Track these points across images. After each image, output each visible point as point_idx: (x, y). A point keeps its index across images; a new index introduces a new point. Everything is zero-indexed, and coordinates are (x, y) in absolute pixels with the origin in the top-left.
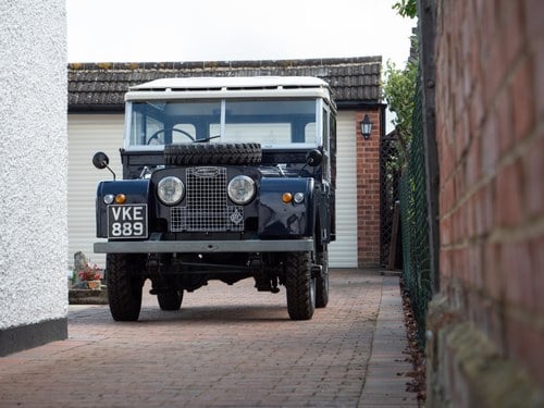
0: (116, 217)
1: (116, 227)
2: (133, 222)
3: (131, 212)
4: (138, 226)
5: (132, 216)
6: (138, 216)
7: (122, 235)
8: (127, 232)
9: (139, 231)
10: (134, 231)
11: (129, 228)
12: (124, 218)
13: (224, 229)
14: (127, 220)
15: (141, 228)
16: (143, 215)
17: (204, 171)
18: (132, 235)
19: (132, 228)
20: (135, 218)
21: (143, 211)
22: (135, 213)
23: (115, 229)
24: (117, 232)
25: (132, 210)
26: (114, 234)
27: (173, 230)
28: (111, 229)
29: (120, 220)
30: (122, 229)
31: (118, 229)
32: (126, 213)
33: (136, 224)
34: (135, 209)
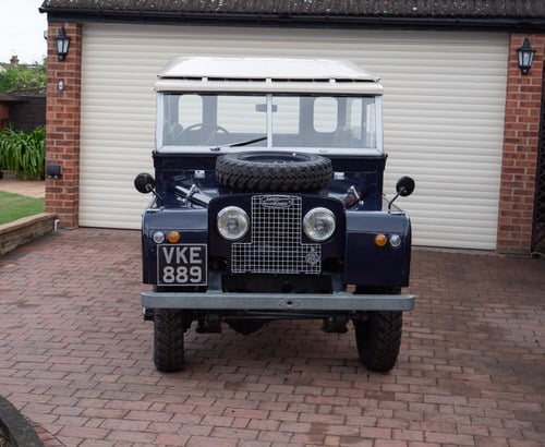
0: (169, 262)
1: (168, 271)
2: (189, 266)
3: (187, 254)
4: (196, 271)
5: (188, 259)
6: (195, 258)
7: (175, 282)
8: (182, 278)
9: (196, 277)
10: (190, 276)
11: (184, 274)
12: (178, 262)
13: (297, 272)
14: (182, 264)
15: (199, 274)
16: (202, 256)
17: (274, 201)
18: (189, 282)
19: (188, 273)
20: (192, 261)
21: (202, 253)
22: (192, 255)
23: (167, 274)
24: (169, 278)
25: (188, 251)
26: (165, 280)
27: (234, 271)
28: (162, 274)
29: (174, 264)
30: (175, 274)
31: (171, 274)
32: (180, 254)
33: (192, 268)
34: (192, 249)
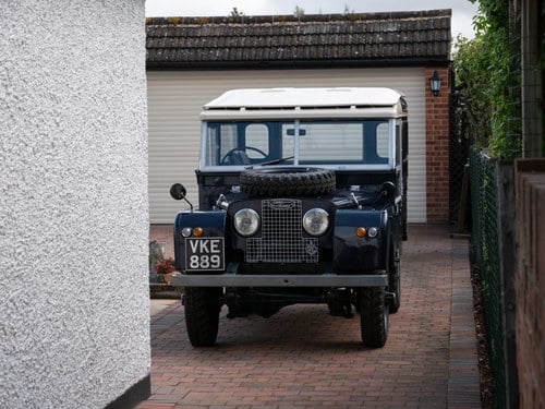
0: (194, 250)
1: (194, 260)
2: (210, 255)
3: (209, 245)
4: (215, 259)
5: (209, 249)
6: (215, 249)
7: (200, 267)
8: (205, 264)
9: (216, 264)
10: (211, 263)
11: (206, 261)
12: (201, 251)
13: (300, 261)
14: (205, 253)
15: (218, 261)
16: (220, 248)
17: (279, 203)
18: (210, 267)
19: (209, 261)
20: (212, 251)
21: (220, 244)
22: (212, 246)
23: (193, 261)
24: (195, 264)
25: (209, 243)
26: (192, 266)
27: (249, 261)
28: (189, 261)
29: (198, 253)
30: (200, 261)
31: (196, 261)
32: (203, 245)
33: (213, 257)
34: (212, 242)
